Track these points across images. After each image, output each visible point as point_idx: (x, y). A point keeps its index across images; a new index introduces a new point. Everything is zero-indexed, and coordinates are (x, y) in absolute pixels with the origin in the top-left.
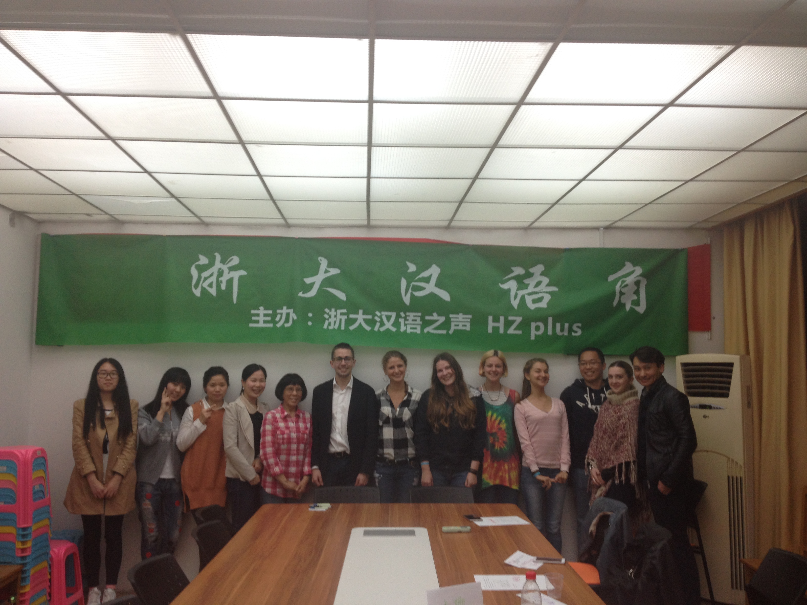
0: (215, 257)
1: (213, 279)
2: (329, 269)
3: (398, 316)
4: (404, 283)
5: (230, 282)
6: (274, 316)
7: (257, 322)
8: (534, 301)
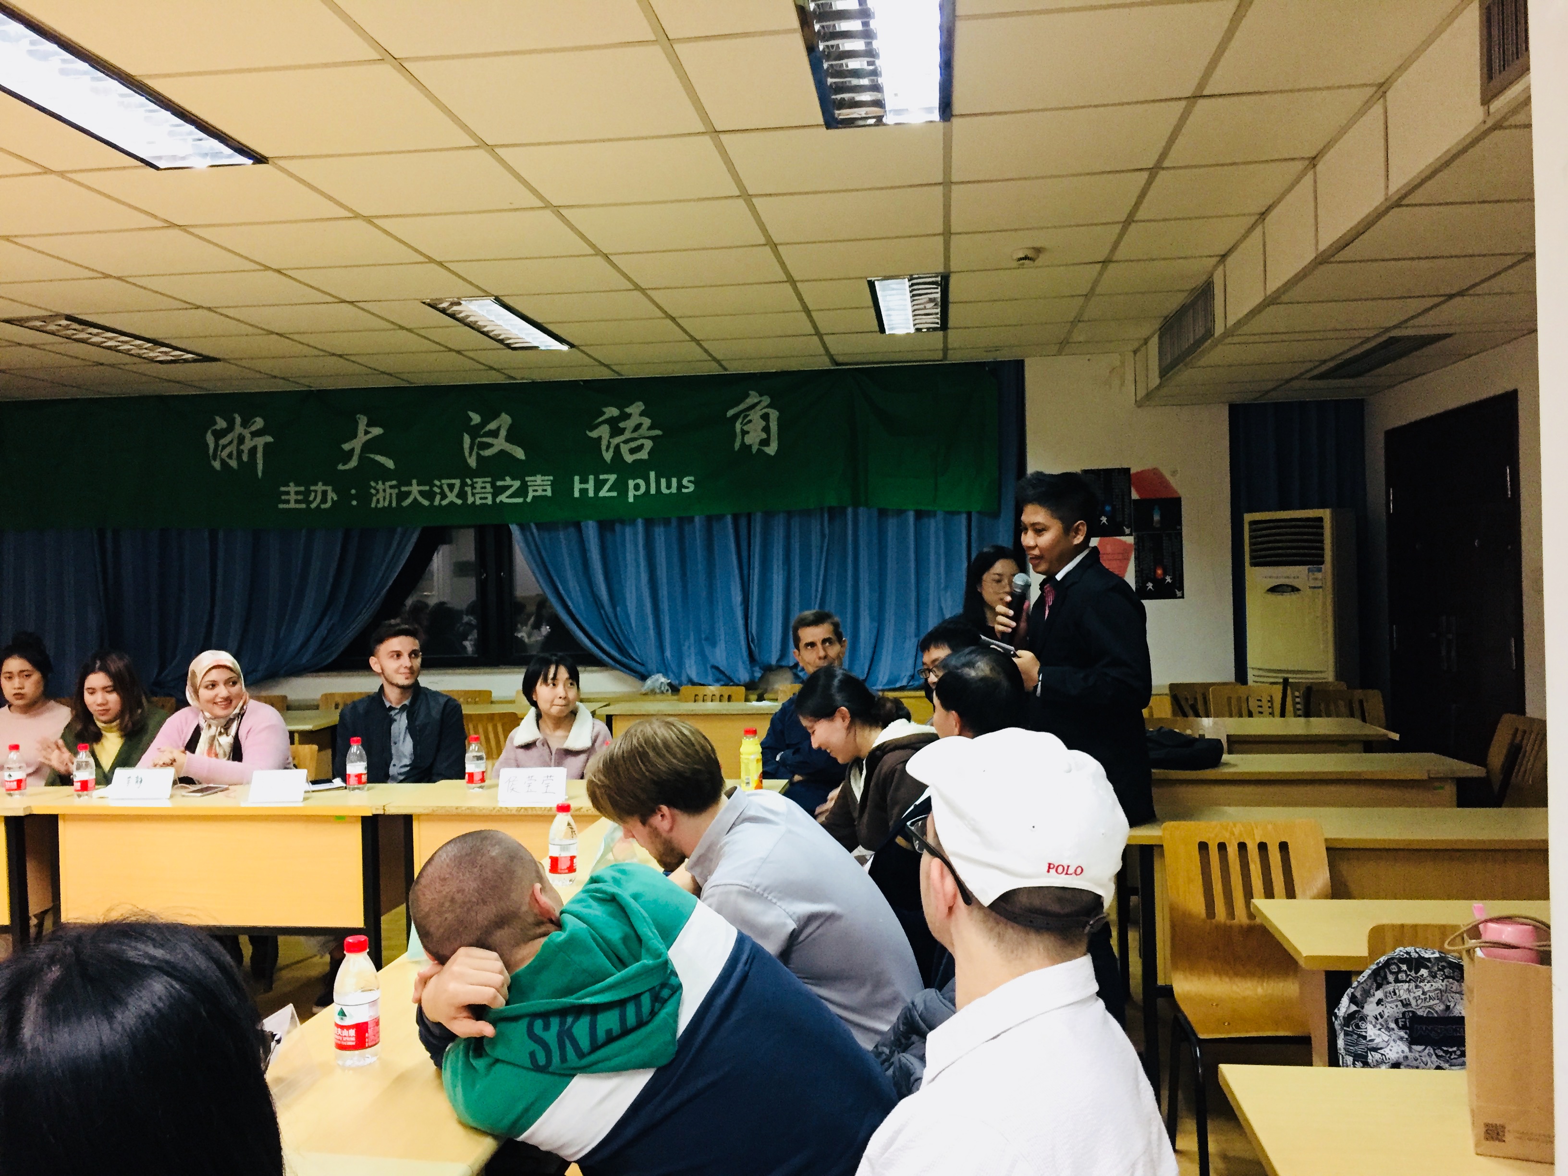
0: (234, 419)
1: (233, 448)
2: (370, 429)
3: (463, 484)
4: (467, 440)
5: (253, 451)
6: (307, 493)
7: (288, 502)
8: (632, 451)
